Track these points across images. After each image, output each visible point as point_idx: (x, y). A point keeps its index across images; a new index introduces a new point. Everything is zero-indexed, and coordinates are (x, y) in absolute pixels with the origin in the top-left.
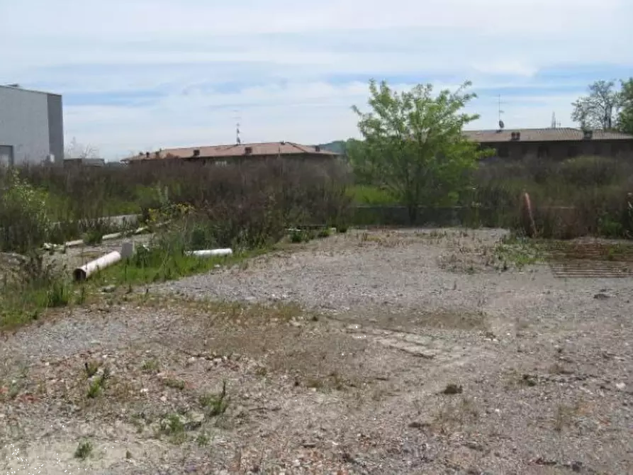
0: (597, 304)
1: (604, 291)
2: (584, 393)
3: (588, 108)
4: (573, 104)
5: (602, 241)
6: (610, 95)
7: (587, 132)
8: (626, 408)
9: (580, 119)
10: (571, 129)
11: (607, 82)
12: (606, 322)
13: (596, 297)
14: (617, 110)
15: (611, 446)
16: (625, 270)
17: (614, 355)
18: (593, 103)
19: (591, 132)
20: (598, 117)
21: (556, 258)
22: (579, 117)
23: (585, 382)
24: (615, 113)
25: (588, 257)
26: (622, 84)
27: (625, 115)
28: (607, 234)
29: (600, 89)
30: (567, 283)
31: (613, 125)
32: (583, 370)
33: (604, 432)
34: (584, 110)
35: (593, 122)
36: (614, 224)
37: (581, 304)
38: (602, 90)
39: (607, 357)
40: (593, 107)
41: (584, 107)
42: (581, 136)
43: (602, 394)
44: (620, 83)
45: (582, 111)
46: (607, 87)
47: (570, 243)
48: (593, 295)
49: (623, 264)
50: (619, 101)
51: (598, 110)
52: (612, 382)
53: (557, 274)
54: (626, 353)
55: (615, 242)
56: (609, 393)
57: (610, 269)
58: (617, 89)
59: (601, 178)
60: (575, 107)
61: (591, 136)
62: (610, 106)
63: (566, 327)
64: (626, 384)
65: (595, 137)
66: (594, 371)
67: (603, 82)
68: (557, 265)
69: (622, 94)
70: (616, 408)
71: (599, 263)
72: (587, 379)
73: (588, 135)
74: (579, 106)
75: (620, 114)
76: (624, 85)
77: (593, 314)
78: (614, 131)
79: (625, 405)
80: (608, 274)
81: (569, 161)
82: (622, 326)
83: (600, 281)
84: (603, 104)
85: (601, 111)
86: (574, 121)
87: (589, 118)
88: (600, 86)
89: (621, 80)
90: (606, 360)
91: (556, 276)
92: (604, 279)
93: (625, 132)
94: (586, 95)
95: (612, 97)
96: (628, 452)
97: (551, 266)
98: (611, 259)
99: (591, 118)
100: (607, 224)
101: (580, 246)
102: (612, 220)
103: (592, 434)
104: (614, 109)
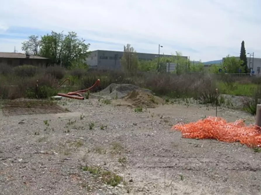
0: (20, 126)
1: (23, 120)
2: (4, 165)
3: (28, 46)
4: (22, 44)
5: (27, 100)
6: (37, 41)
7: (27, 55)
8: (21, 169)
9: (25, 50)
10: (21, 54)
11: (36, 36)
12: (21, 134)
13: (19, 123)
14: (40, 47)
15: (10, 187)
16: (33, 111)
17: (21, 147)
18: (30, 44)
19: (29, 55)
20: (32, 50)
21: (6, 107)
22: (25, 49)
23: (5, 161)
24: (39, 48)
25: (19, 107)
26: (42, 37)
27: (43, 49)
28: (29, 97)
29: (33, 39)
30: (9, 118)
31: (38, 53)
32: (7, 155)
33: (9, 181)
34: (27, 46)
35: (31, 51)
36: (32, 93)
37: (13, 126)
38: (34, 39)
39: (17, 148)
40: (30, 45)
41: (27, 45)
42: (25, 57)
43: (12, 165)
44: (41, 37)
45: (26, 47)
46: (36, 38)
47: (13, 101)
48: (18, 123)
49: (33, 109)
50: (40, 44)
51: (32, 47)
52: (18, 159)
53: (5, 114)
54: (26, 146)
55: (32, 100)
56: (15, 164)
57: (27, 111)
58: (39, 39)
59: (30, 74)
60: (23, 45)
61: (29, 57)
62: (37, 46)
63: (4, 137)
64: (23, 159)
65: (31, 57)
66: (11, 155)
67: (34, 36)
68: (6, 111)
69: (41, 41)
70: (16, 170)
71: (24, 109)
72: (7, 159)
73: (28, 57)
74: (25, 44)
75: (41, 49)
76: (42, 38)
77: (16, 131)
78: (38, 55)
79: (20, 168)
80: (26, 113)
81: (20, 67)
82: (28, 134)
83: (22, 117)
84: (34, 44)
85: (34, 47)
86: (23, 50)
87: (29, 49)
88: (33, 37)
89: (41, 36)
90: (17, 150)
91: (4, 115)
92: (24, 116)
93: (43, 56)
94: (28, 40)
95: (38, 42)
96: (17, 188)
97: (3, 111)
98: (29, 107)
99: (29, 50)
100: (29, 93)
101: (18, 102)
102: (31, 91)
103: (3, 183)
104: (38, 47)
